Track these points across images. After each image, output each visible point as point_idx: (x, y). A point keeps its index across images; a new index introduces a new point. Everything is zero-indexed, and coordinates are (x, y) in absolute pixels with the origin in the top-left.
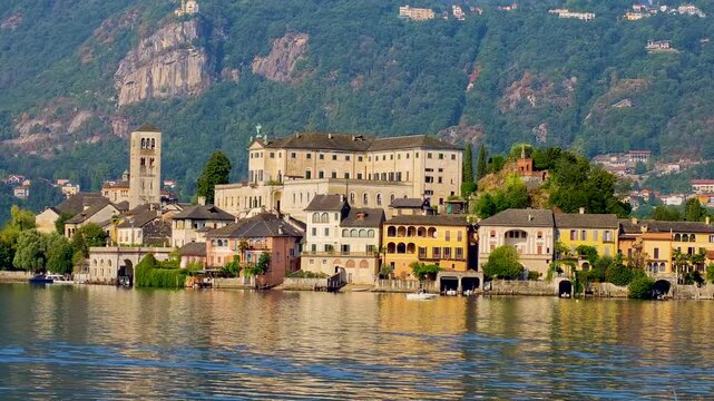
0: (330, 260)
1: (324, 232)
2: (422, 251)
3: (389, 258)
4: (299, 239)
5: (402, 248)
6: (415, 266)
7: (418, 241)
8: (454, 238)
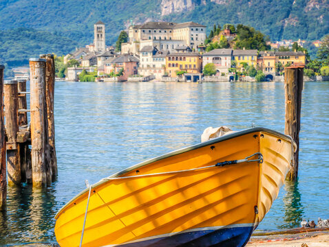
0: (148, 70)
1: (146, 60)
2: (181, 66)
3: (168, 69)
4: (138, 63)
5: (173, 65)
6: (177, 71)
7: (180, 62)
8: (192, 61)
